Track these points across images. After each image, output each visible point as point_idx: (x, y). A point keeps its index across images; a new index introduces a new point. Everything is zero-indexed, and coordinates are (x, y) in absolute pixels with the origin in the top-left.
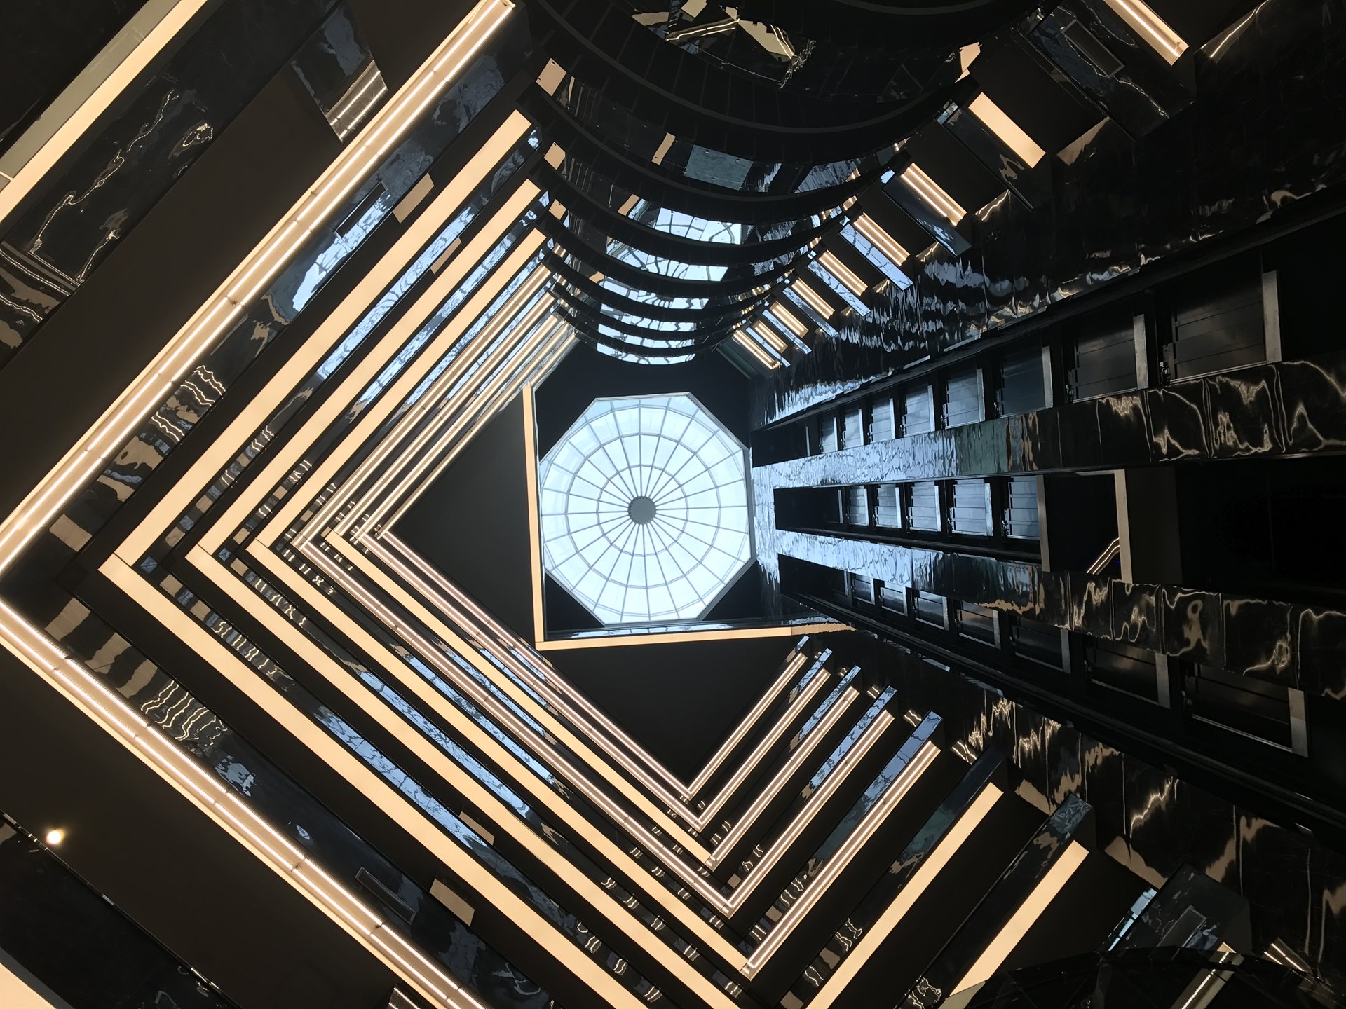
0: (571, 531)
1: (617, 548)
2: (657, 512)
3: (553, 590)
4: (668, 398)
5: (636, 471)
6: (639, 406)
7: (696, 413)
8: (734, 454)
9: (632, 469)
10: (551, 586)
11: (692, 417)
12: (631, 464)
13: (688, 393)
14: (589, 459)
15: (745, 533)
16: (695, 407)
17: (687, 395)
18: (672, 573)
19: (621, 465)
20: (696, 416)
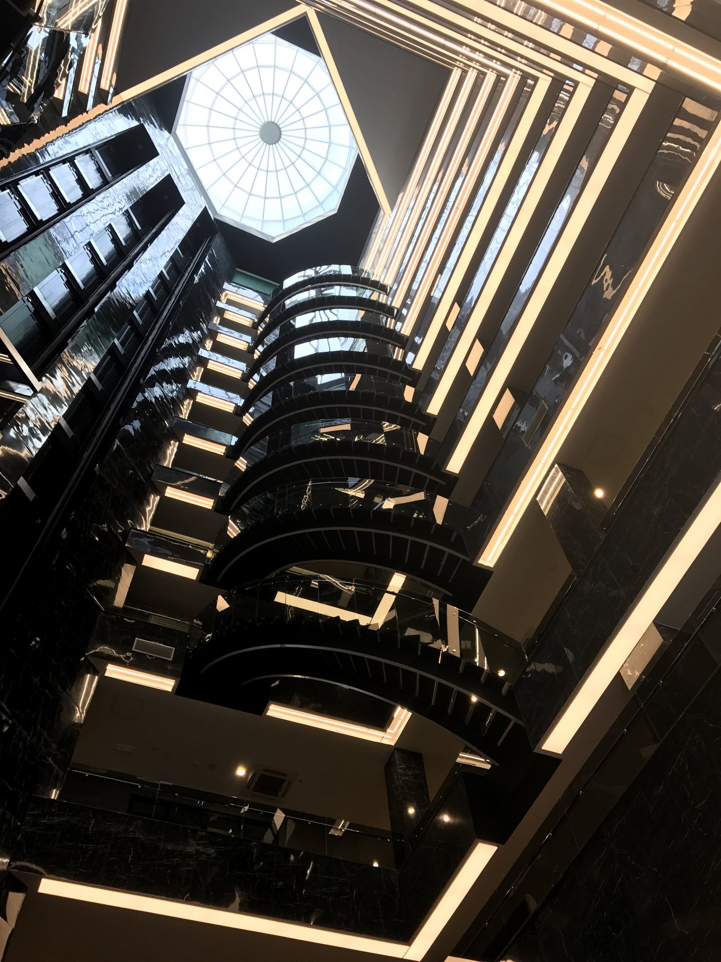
0: (317, 96)
1: (277, 95)
2: (259, 136)
3: (311, 46)
4: (286, 231)
5: (287, 163)
6: (304, 215)
7: (262, 227)
8: (223, 206)
9: (291, 163)
10: (314, 48)
11: (263, 222)
12: (292, 166)
13: (274, 241)
14: (324, 160)
15: (188, 148)
16: (265, 231)
17: (273, 238)
18: (228, 92)
19: (299, 164)
20: (261, 224)
